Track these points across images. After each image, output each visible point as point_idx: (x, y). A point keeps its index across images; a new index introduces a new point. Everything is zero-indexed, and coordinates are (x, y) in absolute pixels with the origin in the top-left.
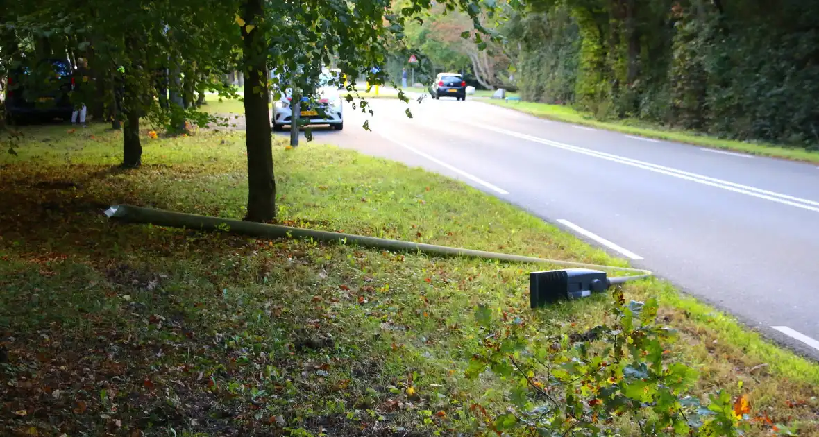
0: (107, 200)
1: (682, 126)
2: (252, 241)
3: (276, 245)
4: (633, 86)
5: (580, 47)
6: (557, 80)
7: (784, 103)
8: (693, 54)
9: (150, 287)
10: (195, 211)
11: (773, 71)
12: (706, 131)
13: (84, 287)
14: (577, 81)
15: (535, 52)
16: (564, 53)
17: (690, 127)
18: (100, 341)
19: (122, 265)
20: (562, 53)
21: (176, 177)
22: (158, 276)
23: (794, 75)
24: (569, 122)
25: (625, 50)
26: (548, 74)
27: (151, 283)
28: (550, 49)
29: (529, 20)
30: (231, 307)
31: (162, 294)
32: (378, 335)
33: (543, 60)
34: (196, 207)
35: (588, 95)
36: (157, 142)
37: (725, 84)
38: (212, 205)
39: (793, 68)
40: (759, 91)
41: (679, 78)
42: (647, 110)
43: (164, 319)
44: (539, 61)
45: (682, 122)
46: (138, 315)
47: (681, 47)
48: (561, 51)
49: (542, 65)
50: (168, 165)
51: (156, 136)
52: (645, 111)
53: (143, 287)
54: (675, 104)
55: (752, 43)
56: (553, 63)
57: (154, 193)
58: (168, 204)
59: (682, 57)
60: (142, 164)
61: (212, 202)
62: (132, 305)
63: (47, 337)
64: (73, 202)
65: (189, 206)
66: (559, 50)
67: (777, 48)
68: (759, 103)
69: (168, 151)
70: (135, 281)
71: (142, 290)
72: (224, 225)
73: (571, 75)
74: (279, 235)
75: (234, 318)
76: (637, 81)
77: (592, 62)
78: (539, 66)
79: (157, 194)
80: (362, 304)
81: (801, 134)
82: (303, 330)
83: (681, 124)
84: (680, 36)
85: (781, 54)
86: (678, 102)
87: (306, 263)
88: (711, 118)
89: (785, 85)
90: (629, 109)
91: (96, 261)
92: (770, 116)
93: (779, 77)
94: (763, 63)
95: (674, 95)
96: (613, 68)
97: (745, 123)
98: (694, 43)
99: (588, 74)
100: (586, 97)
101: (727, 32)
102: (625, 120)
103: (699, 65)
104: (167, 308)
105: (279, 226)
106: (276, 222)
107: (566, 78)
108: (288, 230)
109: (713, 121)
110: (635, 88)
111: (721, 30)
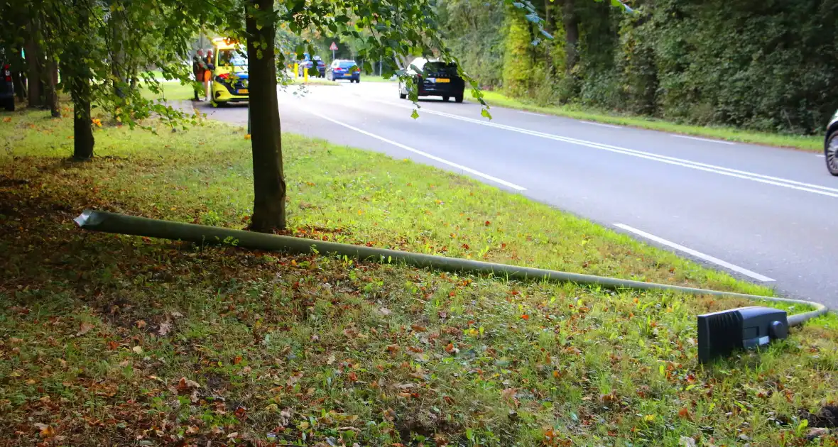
0: (68, 202)
1: (631, 112)
2: (270, 259)
3: (301, 264)
4: (572, 72)
5: (507, 33)
6: (483, 66)
7: (749, 88)
8: (642, 39)
9: (162, 332)
10: (173, 215)
11: (736, 55)
12: (660, 116)
13: (75, 333)
14: (504, 67)
15: (460, 39)
16: (490, 40)
17: (640, 113)
18: (121, 431)
19: (118, 296)
20: (487, 41)
21: (136, 171)
22: (170, 314)
23: (760, 59)
24: (512, 108)
25: (564, 37)
26: (473, 60)
27: (164, 325)
28: (475, 36)
29: (455, 8)
30: (281, 362)
31: (183, 344)
32: (515, 414)
33: (468, 48)
34: (173, 209)
35: (517, 81)
36: (101, 130)
37: (680, 69)
38: (190, 205)
39: (761, 51)
40: (721, 76)
41: (627, 63)
42: (589, 96)
43: (198, 386)
44: (463, 48)
45: (631, 107)
46: (159, 379)
47: (629, 32)
48: (486, 38)
49: (467, 52)
50: (122, 157)
51: (100, 125)
52: (587, 95)
53: (152, 331)
54: (623, 89)
55: (712, 27)
56: (478, 49)
57: (119, 191)
58: (139, 205)
59: (631, 43)
60: (94, 156)
61: (189, 202)
62: (147, 361)
63: (43, 427)
64: (28, 203)
65: (164, 207)
66: (484, 37)
67: (740, 32)
68: (721, 88)
69: (116, 142)
70: (142, 323)
71: (152, 335)
72: (230, 238)
73: (498, 61)
74: (299, 250)
75: (294, 381)
76: (577, 67)
77: (521, 48)
78: (463, 53)
79: (122, 193)
80: (454, 354)
81: (772, 119)
82: (397, 402)
83: (630, 110)
84: (627, 21)
85: (745, 38)
86: (626, 87)
87: (351, 290)
88: (664, 103)
89: (751, 69)
90: (571, 95)
91: (79, 290)
92: (735, 101)
93: (744, 62)
94: (725, 47)
95: (621, 80)
96: (550, 54)
97: (704, 108)
98: (643, 28)
99: (517, 60)
100: (516, 83)
101: (681, 16)
102: (566, 105)
103: (650, 50)
104: (197, 367)
105: (294, 238)
106: (290, 233)
107: (492, 64)
108: (311, 244)
109: (667, 107)
110: (574, 74)
111: (674, 14)
